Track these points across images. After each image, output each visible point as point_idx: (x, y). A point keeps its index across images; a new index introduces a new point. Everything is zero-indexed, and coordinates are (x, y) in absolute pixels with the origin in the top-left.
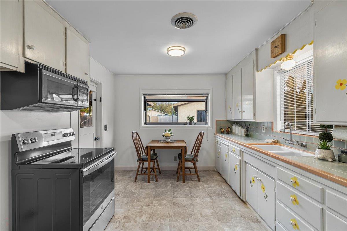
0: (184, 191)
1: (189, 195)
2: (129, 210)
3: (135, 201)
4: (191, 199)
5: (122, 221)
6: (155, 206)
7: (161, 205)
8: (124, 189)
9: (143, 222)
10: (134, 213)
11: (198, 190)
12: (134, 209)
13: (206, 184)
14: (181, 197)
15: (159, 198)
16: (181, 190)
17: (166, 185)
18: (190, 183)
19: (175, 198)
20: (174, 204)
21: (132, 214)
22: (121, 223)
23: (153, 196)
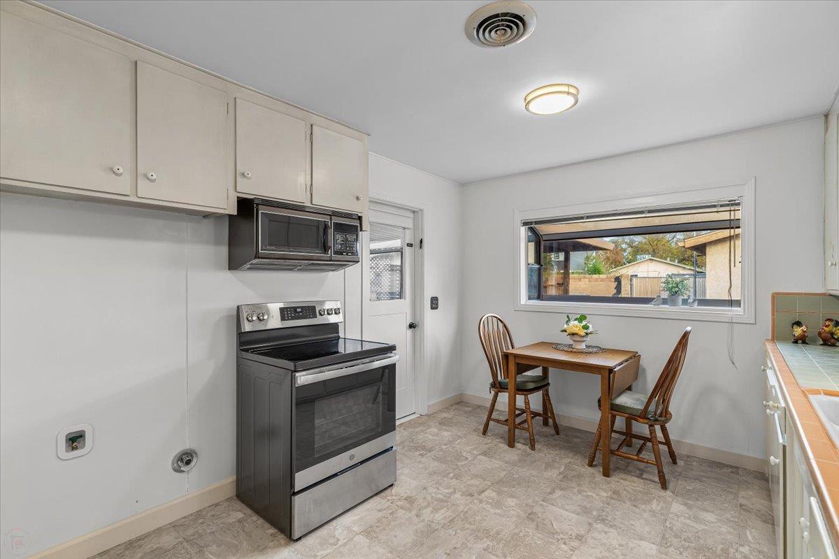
0: (588, 496)
1: (595, 513)
2: (425, 488)
3: (452, 475)
4: (590, 524)
5: (399, 503)
6: (481, 501)
7: (497, 504)
8: (450, 442)
9: (433, 522)
10: (429, 498)
11: (637, 510)
12: (435, 490)
13: (685, 504)
14: (563, 508)
15: (505, 489)
16: (580, 492)
17: (549, 466)
18: (626, 484)
19: (545, 504)
20: (531, 516)
21: (425, 498)
22: (394, 505)
23: (496, 477)
